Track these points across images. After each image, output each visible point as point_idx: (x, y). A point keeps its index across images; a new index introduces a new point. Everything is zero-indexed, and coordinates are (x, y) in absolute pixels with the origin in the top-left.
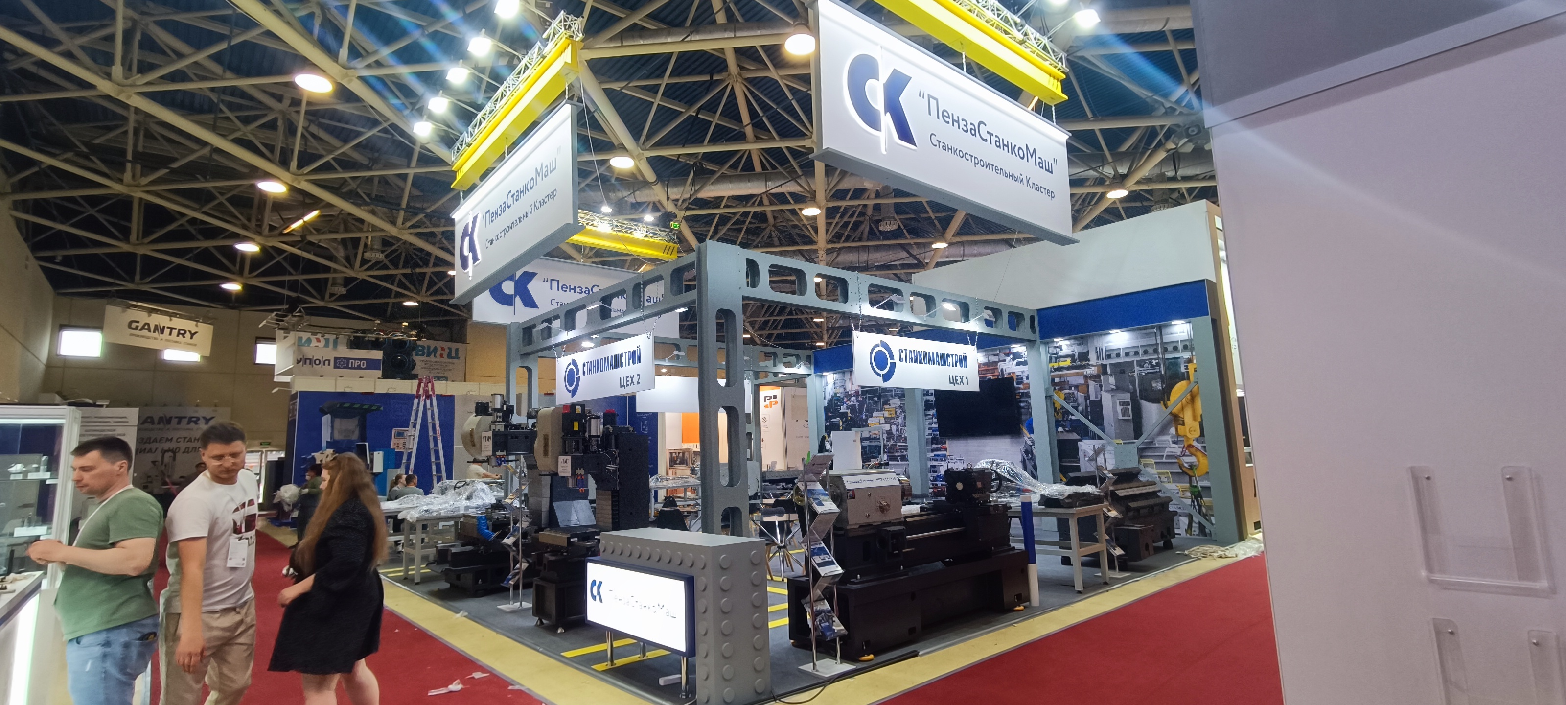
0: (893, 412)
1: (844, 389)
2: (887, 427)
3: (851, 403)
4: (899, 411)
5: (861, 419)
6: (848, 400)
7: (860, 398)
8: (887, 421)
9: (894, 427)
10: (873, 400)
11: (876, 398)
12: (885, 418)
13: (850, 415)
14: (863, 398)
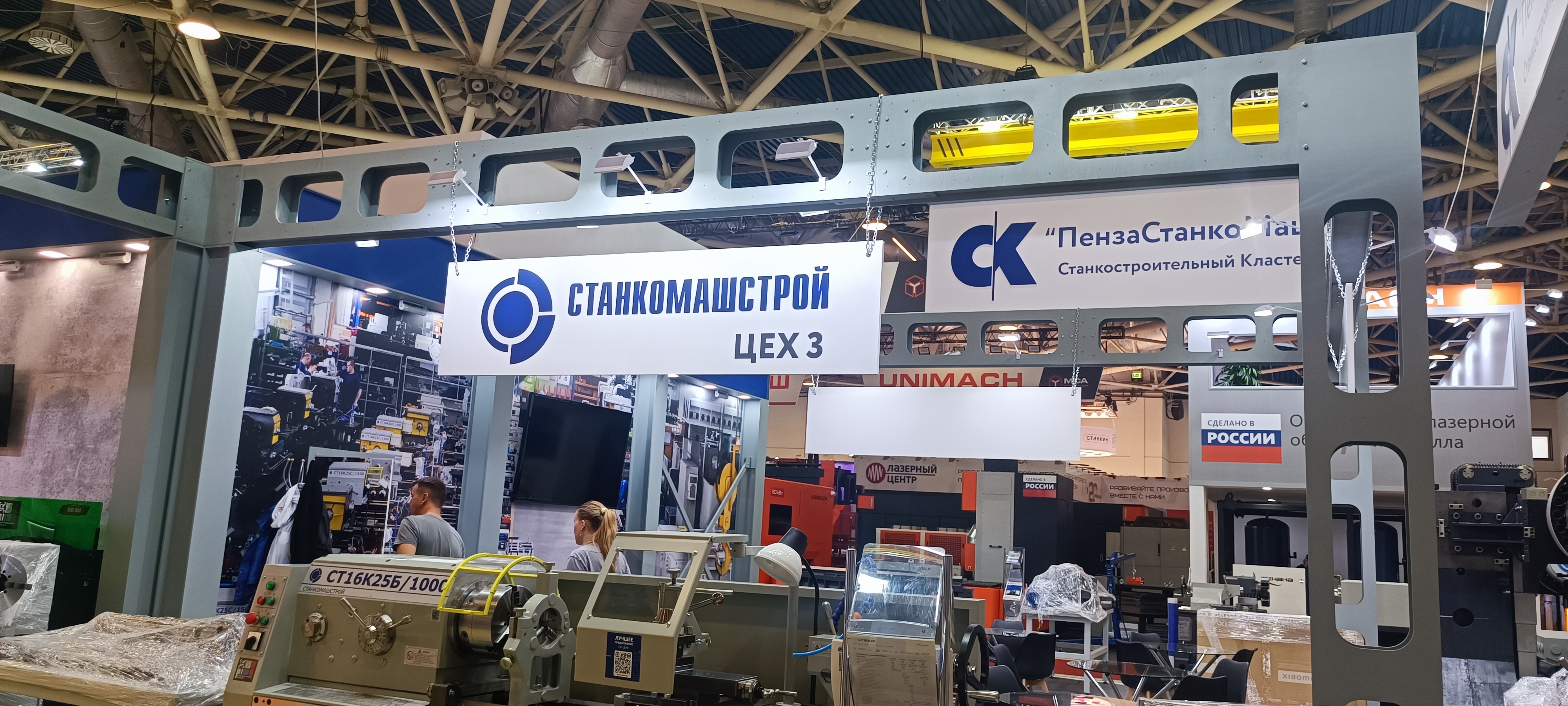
0: (425, 425)
1: (308, 325)
2: (406, 459)
3: (321, 374)
4: (437, 427)
5: (343, 427)
6: (314, 362)
7: (350, 368)
8: (409, 443)
9: (420, 461)
10: (382, 382)
11: (391, 381)
12: (405, 436)
13: (310, 405)
14: (357, 368)
